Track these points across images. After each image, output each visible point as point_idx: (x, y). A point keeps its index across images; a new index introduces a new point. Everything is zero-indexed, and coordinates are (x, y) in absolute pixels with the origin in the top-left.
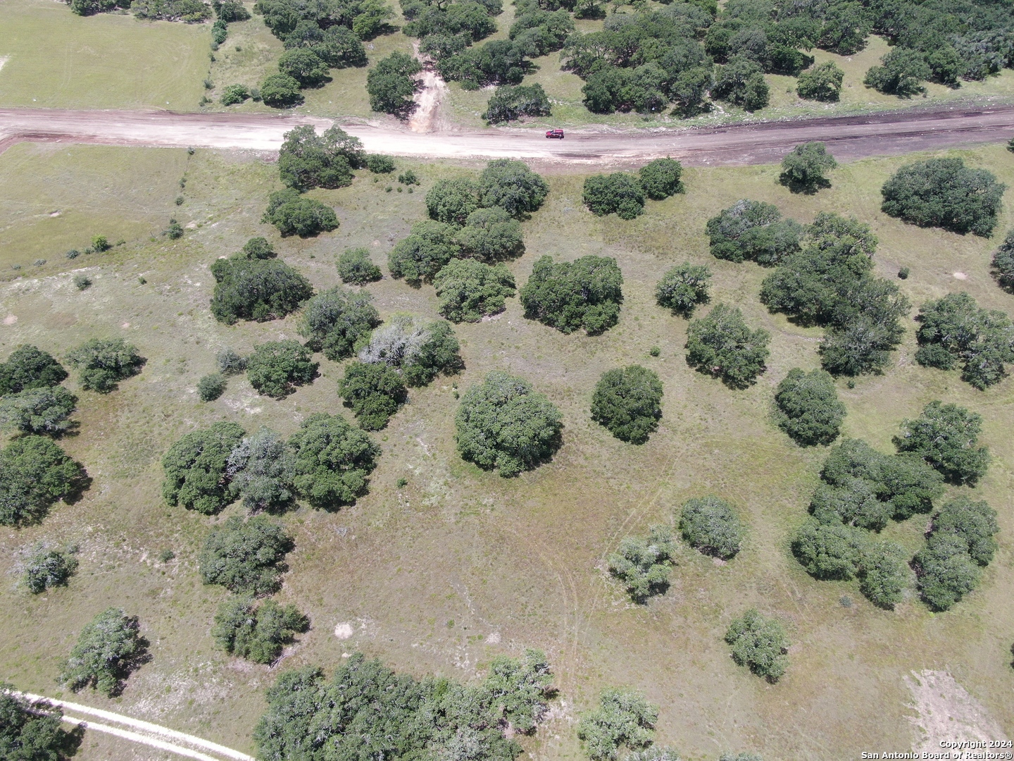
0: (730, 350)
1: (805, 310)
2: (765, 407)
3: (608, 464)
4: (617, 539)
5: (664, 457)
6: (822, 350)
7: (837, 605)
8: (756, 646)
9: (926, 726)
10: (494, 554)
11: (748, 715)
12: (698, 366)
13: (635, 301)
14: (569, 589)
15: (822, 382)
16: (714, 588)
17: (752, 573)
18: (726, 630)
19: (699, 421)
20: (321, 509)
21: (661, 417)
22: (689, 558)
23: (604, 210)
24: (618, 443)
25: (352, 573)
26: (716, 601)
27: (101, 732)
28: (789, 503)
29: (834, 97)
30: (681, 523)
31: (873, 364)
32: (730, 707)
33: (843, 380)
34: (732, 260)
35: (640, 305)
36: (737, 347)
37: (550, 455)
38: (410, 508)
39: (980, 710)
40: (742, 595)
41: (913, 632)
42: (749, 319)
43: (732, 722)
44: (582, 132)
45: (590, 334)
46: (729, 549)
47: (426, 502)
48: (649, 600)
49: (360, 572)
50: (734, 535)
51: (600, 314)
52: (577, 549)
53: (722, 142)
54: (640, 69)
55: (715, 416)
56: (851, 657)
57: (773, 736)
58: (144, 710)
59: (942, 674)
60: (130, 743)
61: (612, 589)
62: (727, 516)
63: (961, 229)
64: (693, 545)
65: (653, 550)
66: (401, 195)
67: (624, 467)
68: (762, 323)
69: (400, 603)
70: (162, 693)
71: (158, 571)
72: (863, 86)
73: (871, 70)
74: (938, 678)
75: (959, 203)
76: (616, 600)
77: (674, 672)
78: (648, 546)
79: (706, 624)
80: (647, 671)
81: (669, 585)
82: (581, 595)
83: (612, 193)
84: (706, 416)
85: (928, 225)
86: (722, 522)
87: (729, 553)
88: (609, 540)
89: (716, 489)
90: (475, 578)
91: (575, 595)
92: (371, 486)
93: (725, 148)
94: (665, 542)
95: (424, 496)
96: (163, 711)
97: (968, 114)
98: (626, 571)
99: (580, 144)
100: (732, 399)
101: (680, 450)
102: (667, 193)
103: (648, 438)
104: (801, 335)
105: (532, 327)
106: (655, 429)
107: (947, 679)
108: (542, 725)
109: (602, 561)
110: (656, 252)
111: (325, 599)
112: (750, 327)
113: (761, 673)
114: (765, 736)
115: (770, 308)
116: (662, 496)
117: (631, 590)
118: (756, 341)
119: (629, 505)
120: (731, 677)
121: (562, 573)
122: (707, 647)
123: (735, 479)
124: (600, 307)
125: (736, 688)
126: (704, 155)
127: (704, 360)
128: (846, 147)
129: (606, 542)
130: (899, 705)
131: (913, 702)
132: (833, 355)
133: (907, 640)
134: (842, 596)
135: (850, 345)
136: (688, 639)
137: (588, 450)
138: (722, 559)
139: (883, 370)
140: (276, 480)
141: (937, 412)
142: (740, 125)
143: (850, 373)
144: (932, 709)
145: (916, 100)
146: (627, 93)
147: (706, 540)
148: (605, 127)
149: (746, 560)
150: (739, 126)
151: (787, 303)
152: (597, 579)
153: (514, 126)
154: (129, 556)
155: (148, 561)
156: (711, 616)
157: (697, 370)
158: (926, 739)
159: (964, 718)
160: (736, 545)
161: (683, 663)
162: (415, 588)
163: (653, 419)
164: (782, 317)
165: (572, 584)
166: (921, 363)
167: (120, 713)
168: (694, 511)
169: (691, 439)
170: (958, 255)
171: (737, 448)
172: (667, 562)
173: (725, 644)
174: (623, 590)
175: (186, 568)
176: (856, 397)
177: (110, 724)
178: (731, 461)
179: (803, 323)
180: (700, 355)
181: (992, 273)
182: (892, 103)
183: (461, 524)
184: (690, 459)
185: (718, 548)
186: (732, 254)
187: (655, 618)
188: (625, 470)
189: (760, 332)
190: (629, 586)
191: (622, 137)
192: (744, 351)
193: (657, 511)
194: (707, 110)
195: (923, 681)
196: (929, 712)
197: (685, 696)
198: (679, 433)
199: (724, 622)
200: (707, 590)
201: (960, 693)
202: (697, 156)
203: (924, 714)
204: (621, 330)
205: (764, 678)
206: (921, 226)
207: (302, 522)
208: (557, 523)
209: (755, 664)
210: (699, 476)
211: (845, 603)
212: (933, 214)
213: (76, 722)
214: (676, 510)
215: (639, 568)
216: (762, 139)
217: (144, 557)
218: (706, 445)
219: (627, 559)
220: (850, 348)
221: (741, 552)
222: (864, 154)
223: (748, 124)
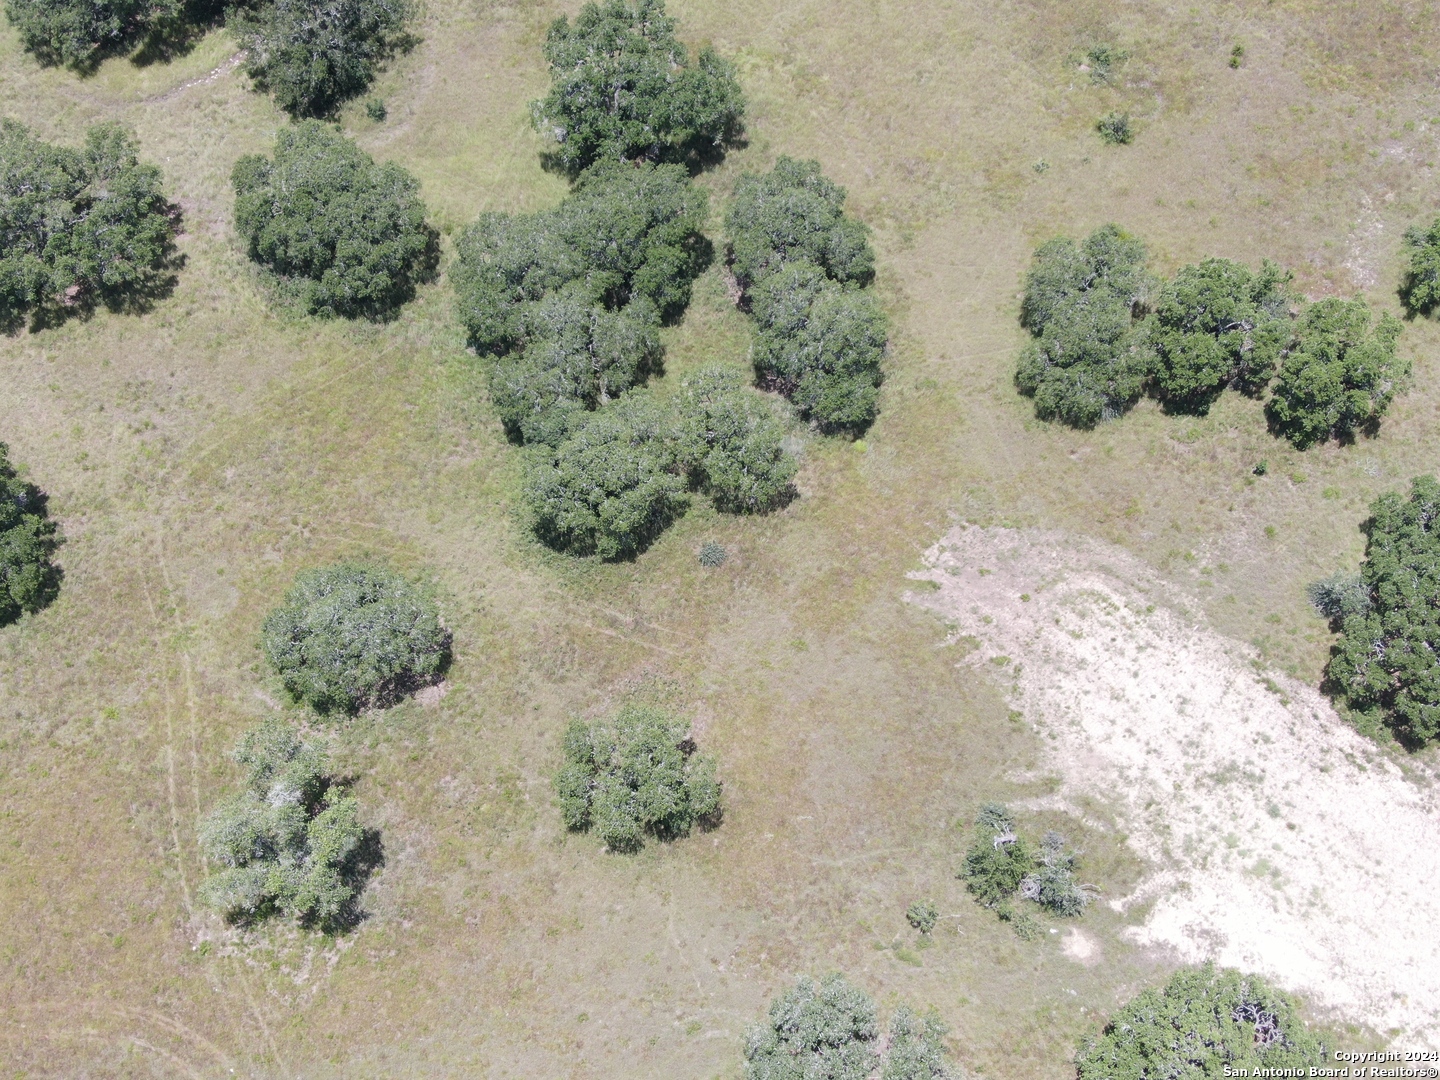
0: (68, 227)
1: (155, 15)
3: (19, 704)
4: (186, 843)
5: (131, 580)
6: (261, 78)
7: (704, 574)
8: (634, 786)
9: (1001, 648)
12: (29, 318)
14: (179, 1045)
15: (316, 149)
16: (466, 753)
17: (511, 657)
18: (557, 812)
19: (136, 440)
21: (45, 498)
22: (367, 742)
26: (492, 774)
28: (463, 456)
30: (290, 687)
31: (382, 31)
33: (353, 110)
36: (78, 209)
39: (1051, 540)
40: (530, 717)
41: (857, 506)
42: (50, 123)
43: (711, 968)
46: (428, 651)
48: (363, 903)
50: (415, 616)
52: (119, 946)
56: (800, 647)
57: (795, 919)
59: (954, 536)
61: (270, 955)
62: (368, 589)
64: (353, 708)
65: (283, 794)
68: (88, 114)
74: (954, 549)
77: (532, 988)
78: (263, 797)
80: (482, 1040)
82: (218, 1030)
84: (142, 415)
86: (369, 610)
87: (435, 659)
88: (170, 862)
89: (300, 554)
91: (205, 1044)
94: (292, 756)
98: (264, 892)
100: (164, 332)
101: (150, 536)
104: (190, 79)
106: (56, 536)
107: (968, 536)
109: (195, 919)
112: (67, 143)
113: (684, 826)
114: (782, 932)
115: (77, 65)
116: (199, 668)
117: (310, 919)
118: (105, 164)
119: (146, 750)
120: (641, 888)
121: (134, 1026)
123: (320, 501)
127: (30, 297)
129: (169, 873)
130: (937, 654)
131: (953, 627)
132: (290, 72)
133: (859, 527)
134: (698, 551)
135: (306, 27)
136: (505, 899)
138: (435, 683)
139: (411, 31)
141: (573, 44)
144: (986, 610)
147: (371, 676)
149: (481, 643)
151: (102, 28)
152: (220, 966)
159: (1042, 576)
160: (437, 631)
161: (534, 955)
163: (31, 519)
164: (117, 69)
168: (295, 639)
169: (153, 493)
171: (266, 432)
172: (331, 794)
174: (295, 934)
176: (406, 128)
178: (278, 470)
179: (172, 46)
180: (12, 291)
184: (189, 538)
185: (406, 670)
187: (407, 925)
188: (71, 683)
189: (98, 138)
190: (298, 913)
192: (97, 208)
193: (218, 708)
195: (937, 575)
196: (987, 620)
197: (591, 1010)
199: (542, 801)
200: (457, 769)
201: (1005, 539)
203: (983, 630)
205: (696, 831)
208: (23, 935)
209: (659, 821)
210: (241, 557)
211: (712, 559)
214: (256, 669)
215: (286, 859)
218: (196, 480)
219: (243, 865)
220: (312, 33)
221: (458, 635)
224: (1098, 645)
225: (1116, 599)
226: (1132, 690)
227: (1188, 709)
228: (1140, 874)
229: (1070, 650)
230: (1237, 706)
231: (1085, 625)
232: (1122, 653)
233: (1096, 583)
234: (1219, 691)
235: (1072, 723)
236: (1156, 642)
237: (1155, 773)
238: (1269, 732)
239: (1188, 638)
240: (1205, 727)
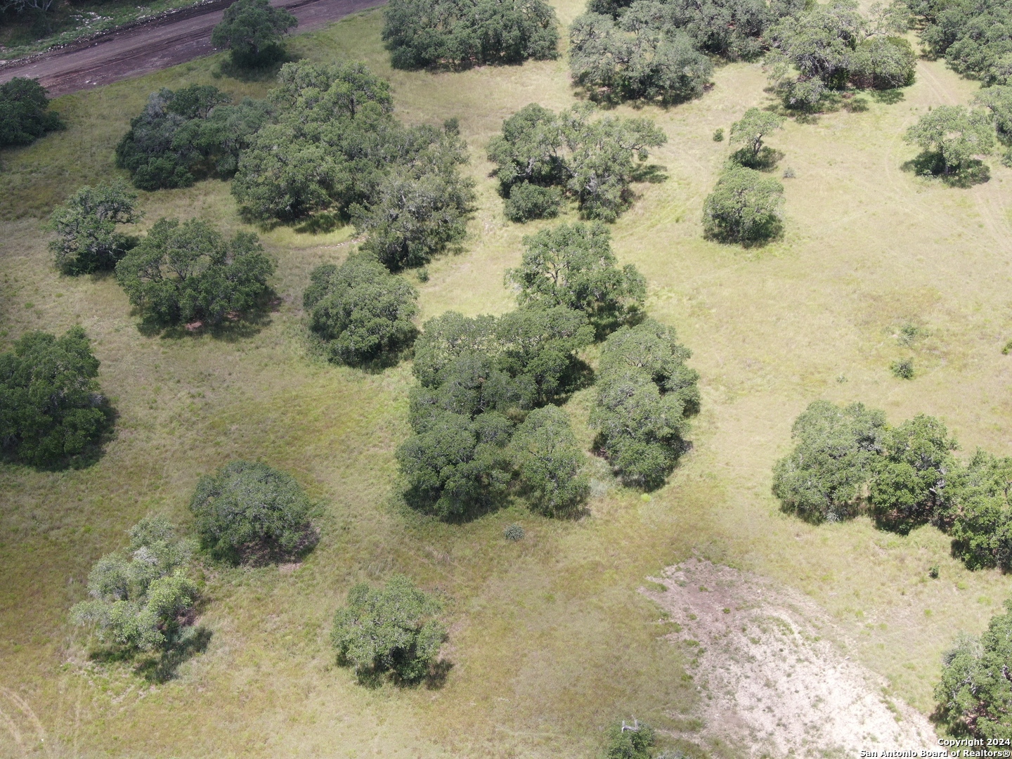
2: (298, 345)
7: (503, 542)
9: (696, 636)
11: (415, 749)
12: (164, 332)
13: (19, 284)
19: (189, 401)
22: (234, 583)
24: (46, 478)
32: (379, 752)
33: (410, 274)
34: (175, 186)
35: (30, 287)
39: (761, 582)
41: (629, 530)
48: (179, 669)
53: (110, 54)
55: (215, 385)
56: (549, 599)
59: (691, 564)
63: (515, 57)
64: (236, 562)
67: (70, 505)
74: (688, 571)
75: (491, 16)
76: (118, 694)
79: (299, 659)
85: (465, 65)
93: (119, 59)
102: (33, 134)
103: (104, 453)
104: (324, 245)
107: (701, 566)
110: (38, 213)
117: (141, 669)
120: (367, 711)
122: (309, 690)
125: (381, 722)
126: (84, 77)
128: (312, 11)
130: (645, 627)
131: (665, 615)
133: (623, 543)
134: (505, 530)
138: (295, 562)
142: (133, 26)
143: (418, 262)
144: (695, 612)
150: (132, 28)
156: (302, 644)
157: (163, 338)
158: (702, 651)
159: (745, 602)
165: (25, 706)
166: (517, 220)
170: (520, 88)
171: (269, 411)
173: (340, 670)
174: (127, 675)
179: (322, 228)
181: (576, 94)
184: (190, 454)
186: (171, 173)
187: (200, 690)
194: (70, 24)
195: (667, 583)
196: (693, 618)
198: (158, 427)
201: (726, 575)
202: (72, 80)
203: (687, 622)
206: (456, 71)
211: (514, 536)
212: (465, 45)
216: (175, 34)
221: (325, 539)
222: (343, 13)
223: (146, 22)
224: (768, 651)
225: (794, 627)
226: (783, 683)
227: (821, 705)
229: (746, 649)
230: (859, 713)
231: (764, 638)
232: (784, 660)
233: (784, 616)
234: (849, 700)
235: (728, 693)
236: (814, 659)
237: (779, 738)
238: (877, 735)
239: (839, 663)
240: (829, 719)
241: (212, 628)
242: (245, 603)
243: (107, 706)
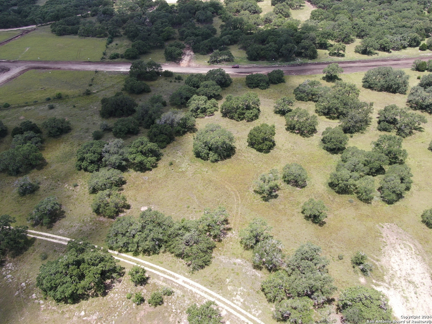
2: (317, 142)
3: (254, 159)
5: (277, 157)
7: (348, 202)
9: (387, 241)
10: (207, 186)
11: (311, 237)
13: (265, 112)
14: (237, 197)
16: (297, 197)
17: (312, 192)
19: (290, 147)
20: (138, 172)
21: (275, 145)
22: (286, 187)
23: (254, 86)
24: (258, 153)
25: (149, 191)
27: (43, 240)
29: (343, 56)
32: (303, 234)
34: (303, 101)
35: (267, 114)
37: (231, 156)
38: (174, 172)
39: (409, 236)
41: (379, 211)
43: (305, 239)
44: (246, 66)
45: (248, 121)
47: (180, 170)
48: (270, 200)
49: (152, 191)
51: (251, 113)
53: (300, 69)
54: (268, 45)
55: (297, 145)
56: (354, 218)
58: (61, 233)
59: (392, 225)
60: (54, 243)
61: (255, 197)
63: (394, 92)
64: (288, 183)
66: (176, 83)
67: (260, 160)
69: (168, 200)
70: (69, 227)
71: (71, 190)
72: (354, 53)
73: (356, 46)
75: (392, 81)
76: (256, 200)
77: (280, 223)
78: (269, 174)
79: (294, 208)
81: (278, 196)
82: (242, 198)
83: (257, 80)
85: (381, 91)
87: (303, 186)
90: (199, 193)
92: (158, 165)
95: (180, 168)
96: (69, 233)
97: (395, 60)
99: (245, 69)
100: (304, 140)
101: (283, 155)
102: (278, 82)
103: (270, 152)
104: (331, 122)
105: (224, 120)
106: (273, 149)
107: (395, 226)
108: (225, 239)
109: (251, 188)
110: (274, 99)
111: (137, 199)
117: (263, 197)
118: (312, 119)
119: (262, 171)
120: (304, 225)
121: (235, 192)
122: (293, 215)
124: (251, 111)
125: (306, 228)
126: (293, 72)
127: (292, 128)
128: (348, 70)
130: (374, 234)
131: (381, 233)
133: (377, 213)
134: (349, 199)
137: (246, 155)
138: (300, 188)
139: (364, 132)
140: (121, 157)
142: (307, 64)
143: (351, 133)
144: (389, 236)
145: (374, 57)
146: (263, 53)
148: (255, 65)
149: (310, 188)
152: (249, 194)
153: (220, 65)
154: (60, 186)
155: (68, 187)
156: (296, 205)
157: (290, 132)
158: (387, 245)
159: (403, 238)
161: (284, 220)
162: (175, 196)
164: (323, 117)
165: (239, 195)
166: (380, 130)
167: (51, 234)
169: (287, 152)
170: (393, 100)
171: (306, 155)
173: (302, 214)
175: (82, 189)
177: (47, 237)
179: (332, 119)
181: (407, 104)
182: (365, 57)
183: (194, 177)
184: (287, 158)
185: (298, 184)
186: (304, 98)
187: (272, 206)
191: (261, 67)
194: (294, 60)
195: (384, 226)
196: (387, 237)
197: (285, 230)
198: (282, 150)
200: (294, 197)
201: (400, 230)
204: (260, 121)
205: (317, 225)
206: (378, 91)
207: (130, 176)
211: (351, 202)
212: (382, 86)
213: (32, 236)
214: (281, 173)
216: (315, 68)
217: (66, 186)
218: (293, 154)
221: (308, 186)
222: (355, 72)
223: (310, 63)
224: (404, 252)
225: (413, 249)
226: (405, 261)
227: (413, 270)
228: (382, 281)
229: (398, 249)
230: (422, 277)
231: (404, 249)
232: (407, 256)
233: (412, 246)
234: (421, 272)
235: (389, 257)
236: (415, 259)
237: (398, 272)
238: (425, 284)
239: (422, 263)
240: (413, 274)
241: (279, 195)
242: (287, 192)
243: (253, 201)
